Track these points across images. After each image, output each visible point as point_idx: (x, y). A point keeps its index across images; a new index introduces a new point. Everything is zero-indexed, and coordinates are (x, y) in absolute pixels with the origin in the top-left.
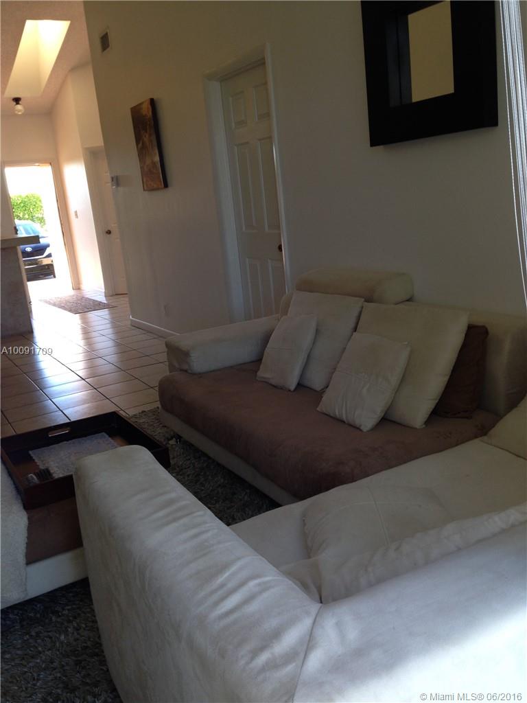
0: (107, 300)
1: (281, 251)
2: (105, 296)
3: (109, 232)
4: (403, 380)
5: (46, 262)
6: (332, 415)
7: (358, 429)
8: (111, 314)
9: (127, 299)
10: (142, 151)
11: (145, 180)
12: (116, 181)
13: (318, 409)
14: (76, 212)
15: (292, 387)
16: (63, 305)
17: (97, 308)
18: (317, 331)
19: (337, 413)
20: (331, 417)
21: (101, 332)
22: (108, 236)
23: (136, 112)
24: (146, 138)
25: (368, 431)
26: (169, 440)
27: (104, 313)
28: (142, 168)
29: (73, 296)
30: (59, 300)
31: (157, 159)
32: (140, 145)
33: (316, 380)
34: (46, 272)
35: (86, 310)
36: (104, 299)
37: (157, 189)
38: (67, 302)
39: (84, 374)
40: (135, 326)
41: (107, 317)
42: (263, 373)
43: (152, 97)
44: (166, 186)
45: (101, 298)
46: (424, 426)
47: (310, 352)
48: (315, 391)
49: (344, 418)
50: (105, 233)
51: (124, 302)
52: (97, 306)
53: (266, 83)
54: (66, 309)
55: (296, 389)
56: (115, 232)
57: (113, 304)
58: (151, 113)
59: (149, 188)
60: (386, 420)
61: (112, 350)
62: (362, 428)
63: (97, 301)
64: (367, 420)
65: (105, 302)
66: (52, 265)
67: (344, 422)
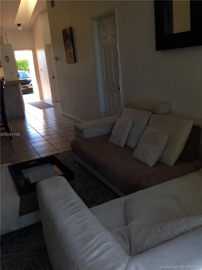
0: (53, 104)
1: (120, 90)
2: (52, 102)
3: (54, 77)
4: (166, 147)
5: (30, 87)
6: (138, 159)
7: (148, 166)
8: (54, 109)
9: (60, 104)
10: (67, 48)
11: (67, 59)
12: (56, 58)
13: (132, 156)
14: (41, 69)
15: (122, 147)
16: (36, 105)
17: (49, 107)
18: (133, 125)
19: (139, 159)
20: (138, 160)
21: (50, 117)
22: (53, 79)
23: (64, 32)
24: (68, 43)
25: (151, 167)
26: (75, 164)
27: (52, 109)
28: (66, 54)
29: (40, 102)
30: (35, 103)
31: (72, 51)
32: (66, 45)
33: (132, 144)
34: (30, 91)
35: (45, 108)
36: (52, 103)
37: (72, 63)
38: (38, 104)
39: (44, 134)
40: (63, 115)
41: (53, 111)
42: (111, 140)
43: (70, 26)
44: (75, 61)
45: (51, 103)
46: (174, 165)
47: (130, 133)
48: (132, 148)
49: (142, 161)
50: (52, 78)
51: (59, 105)
52: (49, 106)
53: (115, 22)
54: (37, 107)
55: (124, 147)
56: (56, 78)
57: (55, 106)
58: (70, 33)
59: (68, 62)
60: (159, 163)
61: (55, 125)
62: (149, 165)
63: (49, 104)
64: (151, 162)
65: (52, 105)
66: (32, 88)
67: (142, 162)
